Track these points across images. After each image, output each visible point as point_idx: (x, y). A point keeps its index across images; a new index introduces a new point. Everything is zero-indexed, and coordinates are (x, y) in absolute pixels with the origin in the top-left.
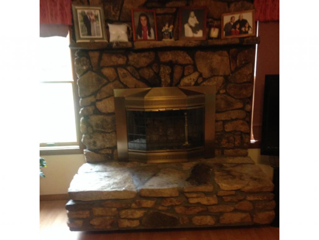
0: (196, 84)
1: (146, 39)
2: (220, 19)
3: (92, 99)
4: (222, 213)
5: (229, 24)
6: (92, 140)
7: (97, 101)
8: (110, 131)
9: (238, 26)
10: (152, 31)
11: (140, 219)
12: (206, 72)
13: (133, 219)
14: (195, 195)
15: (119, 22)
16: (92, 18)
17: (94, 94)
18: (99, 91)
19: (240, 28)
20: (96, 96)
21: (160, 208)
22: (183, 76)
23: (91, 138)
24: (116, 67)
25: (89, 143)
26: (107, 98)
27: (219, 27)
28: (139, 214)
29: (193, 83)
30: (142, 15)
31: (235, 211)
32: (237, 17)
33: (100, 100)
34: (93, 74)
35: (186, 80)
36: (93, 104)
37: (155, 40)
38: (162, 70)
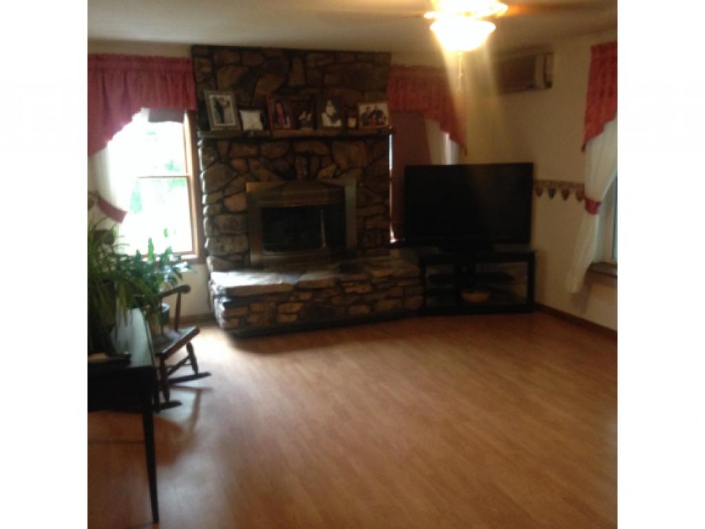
0: (335, 176)
1: (282, 128)
2: (356, 109)
3: (219, 195)
4: (376, 301)
5: (364, 114)
6: (219, 245)
7: (226, 197)
8: (239, 233)
9: (374, 117)
10: (288, 119)
11: (298, 313)
12: (343, 163)
13: (292, 314)
14: (350, 284)
15: (251, 108)
16: (224, 104)
17: (222, 189)
18: (227, 185)
19: (377, 118)
20: (223, 192)
21: (318, 300)
22: (320, 168)
23: (218, 241)
24: (246, 158)
25: (216, 249)
26: (237, 193)
27: (356, 116)
28: (297, 307)
29: (331, 175)
30: (278, 102)
31: (388, 298)
32: (372, 107)
33: (229, 196)
34: (222, 166)
35: (323, 173)
36: (221, 201)
37: (292, 128)
38: (297, 161)
